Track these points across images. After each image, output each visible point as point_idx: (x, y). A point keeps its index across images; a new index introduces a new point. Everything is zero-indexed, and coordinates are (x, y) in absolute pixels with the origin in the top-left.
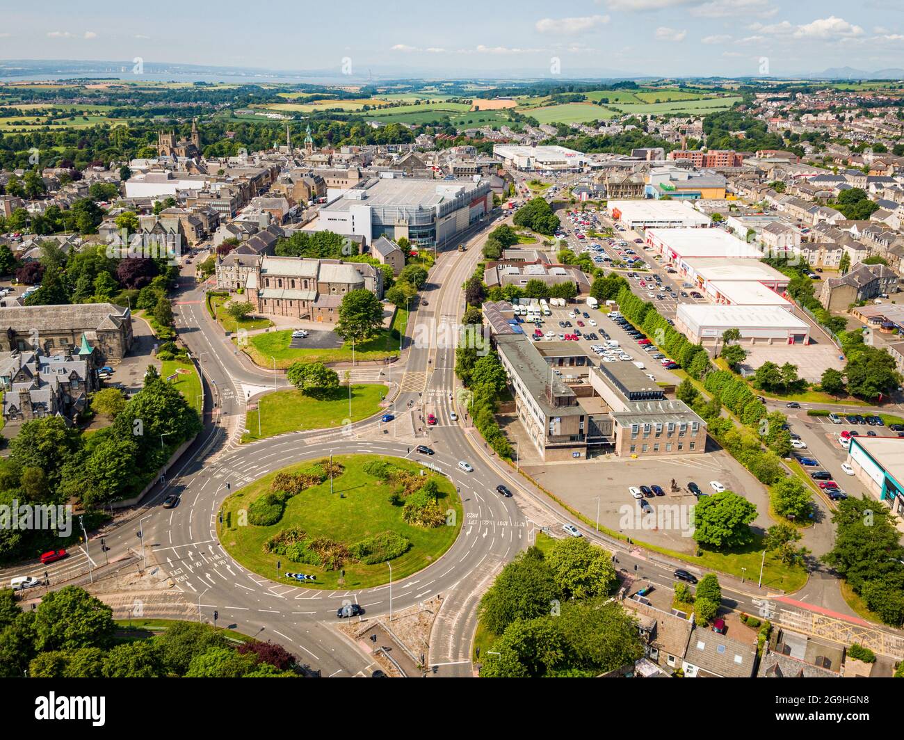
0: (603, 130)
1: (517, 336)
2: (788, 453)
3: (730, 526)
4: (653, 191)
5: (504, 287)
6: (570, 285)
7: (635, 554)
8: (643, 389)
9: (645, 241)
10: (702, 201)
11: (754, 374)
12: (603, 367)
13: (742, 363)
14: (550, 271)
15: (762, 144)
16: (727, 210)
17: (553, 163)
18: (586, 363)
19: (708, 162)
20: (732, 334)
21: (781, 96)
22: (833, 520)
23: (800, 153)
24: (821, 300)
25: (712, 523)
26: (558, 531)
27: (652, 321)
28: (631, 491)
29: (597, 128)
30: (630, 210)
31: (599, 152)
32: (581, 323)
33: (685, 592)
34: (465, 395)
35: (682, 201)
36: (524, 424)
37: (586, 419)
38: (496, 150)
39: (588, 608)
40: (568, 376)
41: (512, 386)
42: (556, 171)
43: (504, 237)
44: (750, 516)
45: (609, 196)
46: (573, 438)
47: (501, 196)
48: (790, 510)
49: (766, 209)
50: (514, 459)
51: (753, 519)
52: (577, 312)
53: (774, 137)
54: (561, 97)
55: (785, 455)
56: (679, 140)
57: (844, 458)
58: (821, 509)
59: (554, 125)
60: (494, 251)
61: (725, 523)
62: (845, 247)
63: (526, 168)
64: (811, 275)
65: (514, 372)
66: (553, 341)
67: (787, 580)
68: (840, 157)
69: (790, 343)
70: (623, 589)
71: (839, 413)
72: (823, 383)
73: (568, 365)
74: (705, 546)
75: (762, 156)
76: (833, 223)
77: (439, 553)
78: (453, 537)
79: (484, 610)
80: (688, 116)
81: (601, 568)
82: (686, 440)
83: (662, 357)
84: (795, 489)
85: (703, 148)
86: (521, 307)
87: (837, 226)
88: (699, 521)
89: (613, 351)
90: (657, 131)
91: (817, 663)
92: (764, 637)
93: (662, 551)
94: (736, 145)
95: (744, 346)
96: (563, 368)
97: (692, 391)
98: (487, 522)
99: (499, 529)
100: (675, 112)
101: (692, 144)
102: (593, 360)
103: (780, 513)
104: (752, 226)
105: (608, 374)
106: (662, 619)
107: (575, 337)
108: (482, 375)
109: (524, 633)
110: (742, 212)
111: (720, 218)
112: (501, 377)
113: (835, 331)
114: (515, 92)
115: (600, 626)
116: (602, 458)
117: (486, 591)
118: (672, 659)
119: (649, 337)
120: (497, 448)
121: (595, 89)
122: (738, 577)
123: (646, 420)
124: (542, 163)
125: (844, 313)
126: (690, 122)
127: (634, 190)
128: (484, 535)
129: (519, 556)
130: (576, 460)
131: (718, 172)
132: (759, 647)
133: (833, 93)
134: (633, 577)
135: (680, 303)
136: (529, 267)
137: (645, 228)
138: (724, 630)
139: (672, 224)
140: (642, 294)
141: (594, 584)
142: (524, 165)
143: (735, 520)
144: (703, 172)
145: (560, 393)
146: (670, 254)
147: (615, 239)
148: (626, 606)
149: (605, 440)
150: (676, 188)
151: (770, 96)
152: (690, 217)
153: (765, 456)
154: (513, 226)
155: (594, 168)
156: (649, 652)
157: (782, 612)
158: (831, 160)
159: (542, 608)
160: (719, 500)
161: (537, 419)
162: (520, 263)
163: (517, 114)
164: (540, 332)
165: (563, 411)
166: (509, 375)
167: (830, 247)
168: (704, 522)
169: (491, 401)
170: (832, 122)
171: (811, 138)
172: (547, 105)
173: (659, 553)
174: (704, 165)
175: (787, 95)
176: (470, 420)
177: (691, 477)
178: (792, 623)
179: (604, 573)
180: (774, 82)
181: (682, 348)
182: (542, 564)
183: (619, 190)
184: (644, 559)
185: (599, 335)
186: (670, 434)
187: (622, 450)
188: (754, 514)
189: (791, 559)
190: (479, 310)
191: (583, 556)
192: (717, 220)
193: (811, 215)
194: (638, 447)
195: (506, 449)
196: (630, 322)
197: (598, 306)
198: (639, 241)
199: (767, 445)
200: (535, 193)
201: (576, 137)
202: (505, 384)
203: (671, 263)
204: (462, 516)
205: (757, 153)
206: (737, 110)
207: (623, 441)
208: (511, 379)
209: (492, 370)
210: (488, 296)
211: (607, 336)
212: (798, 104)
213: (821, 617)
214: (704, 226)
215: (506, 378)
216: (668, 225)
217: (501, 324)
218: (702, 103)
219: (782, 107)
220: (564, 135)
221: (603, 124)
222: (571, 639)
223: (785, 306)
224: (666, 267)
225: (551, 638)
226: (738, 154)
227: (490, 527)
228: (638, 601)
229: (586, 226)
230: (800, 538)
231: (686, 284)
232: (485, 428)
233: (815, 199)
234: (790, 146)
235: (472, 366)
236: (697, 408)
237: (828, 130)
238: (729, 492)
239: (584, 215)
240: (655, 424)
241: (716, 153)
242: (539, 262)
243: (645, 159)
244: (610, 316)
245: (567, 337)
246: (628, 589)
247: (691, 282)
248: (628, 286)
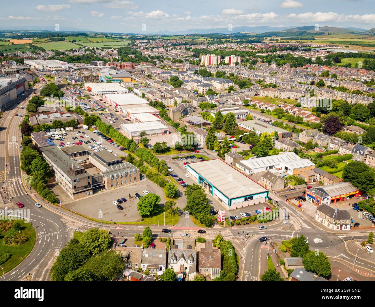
0: (76, 53)
1: (52, 146)
2: (168, 174)
3: (152, 206)
4: (103, 79)
5: (41, 125)
6: (73, 121)
7: (118, 228)
8: (113, 160)
9: (104, 100)
10: (123, 83)
11: (153, 147)
12: (95, 154)
13: (148, 144)
14: (63, 115)
15: (141, 60)
16: (133, 86)
17: (56, 67)
18: (87, 154)
19: (123, 67)
20: (143, 134)
21: (145, 41)
22: (185, 195)
23: (155, 63)
24: (170, 117)
25: (146, 207)
26: (84, 228)
27: (112, 132)
28: (114, 203)
29: (73, 52)
30: (95, 87)
31: (76, 63)
32: (82, 137)
33: (139, 237)
34: (29, 178)
35: (115, 83)
36: (62, 186)
37: (91, 178)
38: (26, 62)
39: (101, 257)
40: (80, 161)
41: (53, 170)
42: (58, 71)
43: (37, 102)
44: (158, 200)
45: (84, 82)
46: (86, 187)
47: (32, 83)
48: (171, 195)
49: (147, 85)
50: (59, 203)
51: (159, 201)
52: (79, 132)
53: (145, 58)
54: (54, 38)
55: (167, 175)
56: (109, 58)
57: (185, 172)
58: (181, 192)
59: (53, 51)
60: (33, 108)
61: (150, 205)
62: (175, 97)
63: (42, 70)
64: (166, 109)
65: (53, 163)
66: (70, 146)
67: (174, 221)
68: (168, 65)
69: (163, 134)
70: (115, 244)
71: (182, 157)
72: (175, 147)
73: (79, 156)
74: (144, 216)
75: (142, 65)
76: (170, 89)
77: (26, 255)
78: (32, 245)
79: (53, 273)
80: (111, 48)
81: (104, 238)
82: (132, 177)
83: (118, 146)
84: (172, 187)
85: (120, 61)
86: (51, 133)
87: (171, 90)
88: (140, 208)
89: (98, 147)
90: (100, 54)
91: (187, 248)
92: (168, 244)
93: (128, 223)
94: (131, 60)
95: (148, 137)
96: (77, 158)
97: (132, 158)
98: (49, 234)
99: (55, 236)
100: (106, 47)
101: (115, 60)
102: (90, 152)
103: (168, 197)
104: (143, 92)
105: (98, 157)
106: (131, 251)
107: (81, 143)
108: (36, 167)
109: (73, 277)
110: (139, 86)
111: (131, 89)
112: (47, 166)
113: (177, 128)
114: (31, 36)
115: (107, 262)
116: (100, 193)
117: (53, 265)
118: (136, 265)
119: (112, 139)
120: (49, 200)
121: (69, 36)
122: (157, 225)
123: (116, 173)
124: (50, 67)
125: (178, 121)
126: (112, 51)
127: (95, 79)
128: (48, 241)
129: (67, 245)
130: (89, 196)
131: (127, 71)
132: (167, 249)
133: (162, 40)
134: (118, 238)
135: (122, 124)
136: (52, 114)
137: (103, 94)
138: (154, 247)
139: (113, 92)
140: (106, 122)
141: (102, 246)
142: (41, 68)
143: (153, 204)
144: (121, 71)
145: (77, 168)
146: (115, 104)
147: (91, 100)
148: (116, 250)
149: (100, 184)
150: (112, 78)
151: (141, 41)
152: (120, 89)
153: (161, 177)
154: (41, 96)
155: (75, 70)
156: (128, 265)
157: (173, 233)
158: (165, 66)
159: (80, 264)
160: (147, 197)
161: (67, 182)
162: (47, 113)
163: (34, 46)
164: (63, 143)
165: (79, 176)
166: (50, 165)
167: (170, 98)
168: (143, 207)
169: (43, 178)
170: (164, 52)
171: (158, 58)
172: (48, 42)
173: (127, 225)
174: (121, 68)
175: (147, 41)
176: (33, 190)
177: (136, 191)
178: (177, 236)
179: (106, 240)
180: (141, 36)
181: (126, 141)
182: (78, 245)
183: (88, 79)
184: (122, 229)
185: (91, 141)
186: (126, 176)
187: (108, 187)
188: (160, 199)
189: (174, 212)
190: (30, 137)
191: (96, 236)
192: (130, 90)
193: (162, 87)
194: (114, 184)
195: (54, 199)
196: (104, 134)
197: (89, 129)
198: (101, 100)
199: (161, 173)
200: (49, 81)
201: (65, 56)
202: (49, 169)
203: (116, 108)
204: (36, 235)
205: (140, 63)
206: (129, 46)
207: (108, 183)
208: (52, 167)
209: (41, 164)
210: (33, 130)
211: (94, 141)
212: (151, 45)
213: (186, 230)
214: (126, 92)
215: (49, 167)
216: (112, 93)
217: (42, 142)
218: (116, 43)
219: (146, 46)
220: (58, 55)
221: (76, 51)
222: (95, 272)
223: (159, 121)
224: (114, 110)
225: (86, 275)
226: (133, 64)
227: (51, 236)
228: (121, 247)
229: (77, 95)
230: (176, 204)
231: (123, 116)
232: (42, 192)
233: (163, 81)
234: (151, 61)
235: (30, 164)
236: (135, 164)
237: (163, 55)
238: (150, 194)
239: (75, 90)
240: (120, 174)
241: (125, 63)
242: (57, 112)
243: (97, 66)
244: (95, 132)
245: (77, 144)
246: (116, 244)
247: (125, 115)
248: (100, 119)
